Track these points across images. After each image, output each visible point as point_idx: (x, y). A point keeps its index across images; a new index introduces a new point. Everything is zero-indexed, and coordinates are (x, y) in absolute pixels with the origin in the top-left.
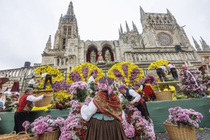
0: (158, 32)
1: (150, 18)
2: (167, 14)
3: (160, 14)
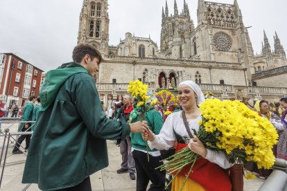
0: (215, 31)
1: (209, 10)
2: (233, 6)
3: (224, 5)
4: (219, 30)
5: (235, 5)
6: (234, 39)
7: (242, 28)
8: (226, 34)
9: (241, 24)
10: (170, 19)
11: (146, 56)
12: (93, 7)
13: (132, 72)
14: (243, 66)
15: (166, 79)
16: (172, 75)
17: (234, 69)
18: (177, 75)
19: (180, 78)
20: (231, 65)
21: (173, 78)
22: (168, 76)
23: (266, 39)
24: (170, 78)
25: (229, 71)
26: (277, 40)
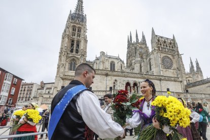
0: (163, 55)
1: (159, 41)
2: (172, 40)
3: (167, 39)
4: (165, 55)
5: (174, 40)
6: (174, 61)
7: (178, 54)
8: (169, 58)
9: (178, 52)
10: (133, 45)
11: (116, 70)
12: (74, 30)
13: (105, 82)
14: (180, 79)
15: (131, 88)
16: (135, 84)
17: (175, 81)
18: (139, 85)
20: (173, 79)
21: (136, 87)
22: (132, 85)
23: (191, 63)
24: (134, 87)
25: (172, 82)
26: (197, 64)
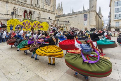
14: (54, 13)
16: (30, 12)
19: (34, 14)
20: (51, 12)
21: (31, 14)
22: (28, 13)
23: (59, 4)
24: (29, 14)
25: (50, 14)
26: (62, 5)
